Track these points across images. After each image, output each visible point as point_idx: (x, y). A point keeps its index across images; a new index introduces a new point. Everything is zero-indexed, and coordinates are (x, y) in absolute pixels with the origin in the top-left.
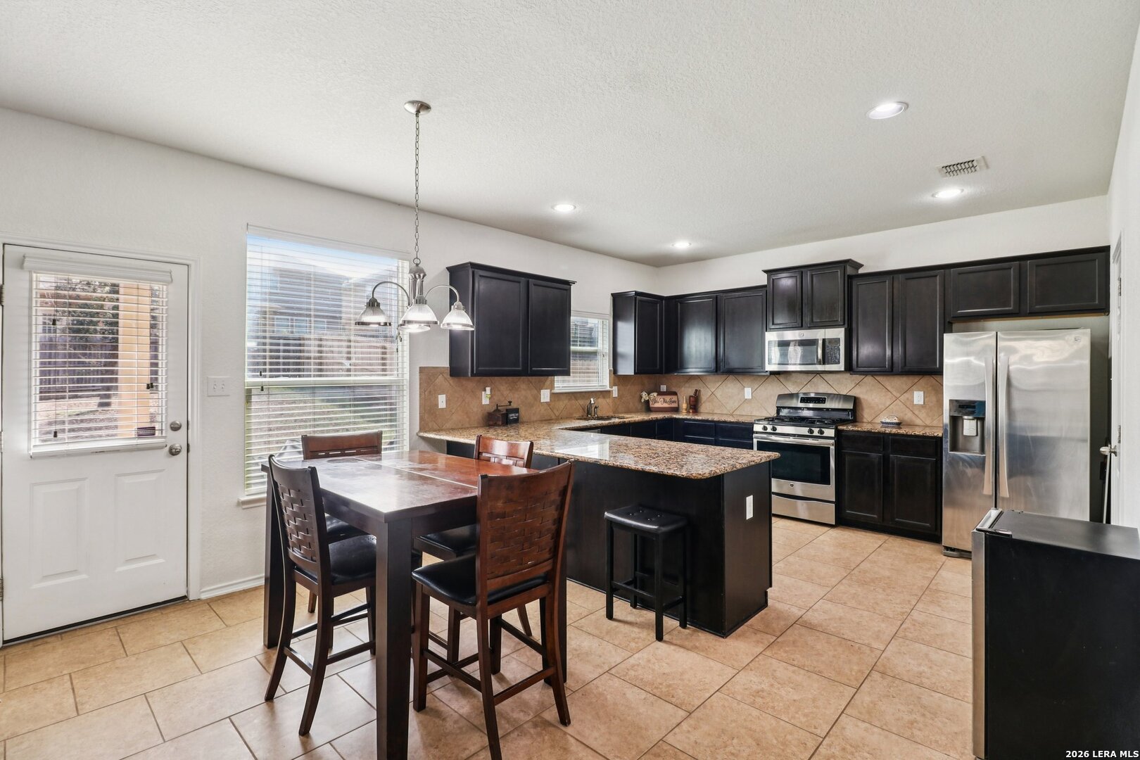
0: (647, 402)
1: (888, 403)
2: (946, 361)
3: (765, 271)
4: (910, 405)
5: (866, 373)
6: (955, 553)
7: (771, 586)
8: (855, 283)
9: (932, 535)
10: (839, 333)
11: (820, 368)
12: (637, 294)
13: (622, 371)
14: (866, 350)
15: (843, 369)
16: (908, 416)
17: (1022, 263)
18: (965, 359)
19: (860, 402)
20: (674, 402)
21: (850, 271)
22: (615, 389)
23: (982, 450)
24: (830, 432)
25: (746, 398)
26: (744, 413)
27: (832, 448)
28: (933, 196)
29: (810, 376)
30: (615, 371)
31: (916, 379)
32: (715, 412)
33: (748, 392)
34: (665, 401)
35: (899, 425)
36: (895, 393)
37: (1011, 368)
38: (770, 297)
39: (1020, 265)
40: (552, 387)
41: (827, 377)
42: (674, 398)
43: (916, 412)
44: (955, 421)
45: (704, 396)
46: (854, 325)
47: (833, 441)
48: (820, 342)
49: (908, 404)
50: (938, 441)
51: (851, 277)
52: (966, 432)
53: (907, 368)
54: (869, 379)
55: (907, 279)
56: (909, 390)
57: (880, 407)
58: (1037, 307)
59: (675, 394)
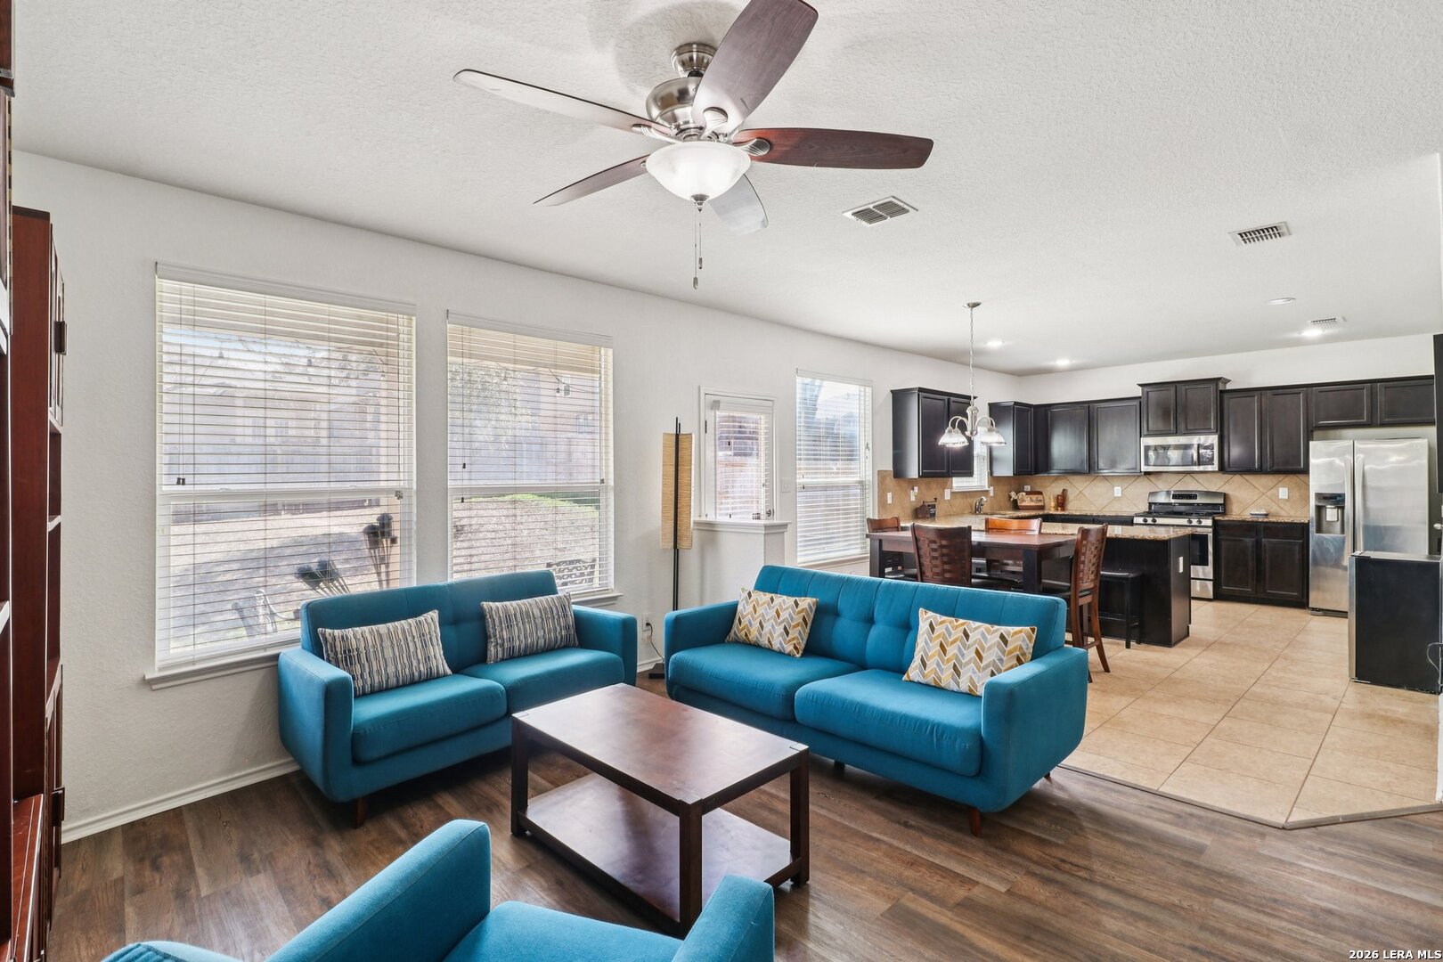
0: (1015, 501)
1: (1256, 498)
2: (1312, 461)
3: (1139, 385)
4: (1275, 499)
5: (1234, 473)
6: (1320, 613)
7: (1190, 623)
8: (1226, 396)
9: (1301, 602)
10: (1213, 439)
11: (1196, 468)
12: (1016, 403)
13: (997, 473)
14: (1235, 452)
15: (1217, 469)
16: (1274, 509)
17: (1374, 384)
18: (1328, 459)
19: (1229, 498)
20: (1040, 501)
21: (1221, 387)
22: (992, 488)
23: (1343, 531)
24: (1209, 522)
25: (1116, 495)
26: (1113, 510)
27: (1210, 535)
29: (1181, 476)
30: (991, 473)
31: (1281, 477)
32: (1084, 509)
33: (1117, 492)
34: (1032, 500)
35: (1266, 515)
36: (1261, 490)
37: (1366, 467)
38: (1144, 408)
39: (1371, 386)
40: (951, 488)
41: (1198, 477)
42: (1040, 497)
43: (1282, 505)
44: (1319, 509)
45: (1071, 495)
46: (1226, 433)
47: (1211, 530)
48: (1196, 446)
49: (1273, 499)
50: (1304, 528)
51: (1221, 392)
52: (1329, 519)
53: (1275, 468)
54: (1237, 478)
55: (1274, 395)
56: (1275, 486)
57: (1248, 501)
58: (1387, 420)
59: (1040, 493)
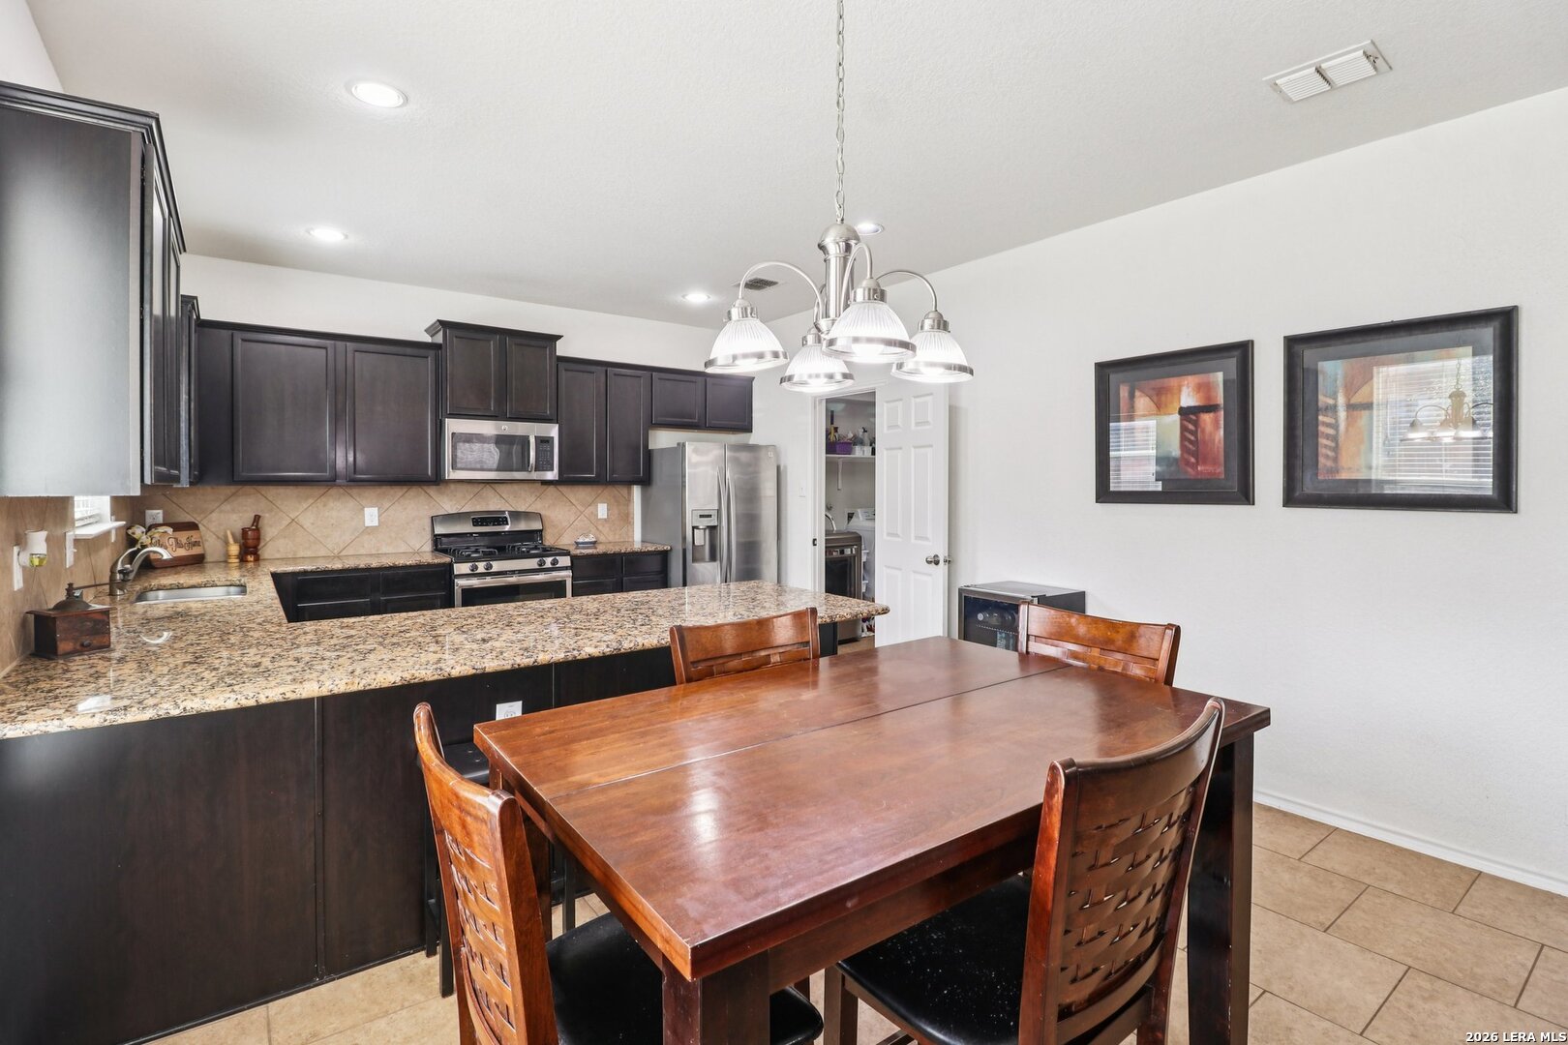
1: (573, 519)
2: (689, 470)
4: (593, 519)
8: (561, 366)
10: (552, 430)
15: (556, 478)
18: (704, 468)
19: (545, 520)
20: (196, 544)
23: (713, 557)
24: (567, 561)
25: (366, 525)
26: (362, 551)
28: (684, 297)
31: (600, 491)
32: (301, 554)
33: (371, 516)
34: (178, 545)
35: (595, 543)
36: (579, 507)
38: (447, 367)
41: (501, 488)
43: (600, 528)
45: (269, 531)
47: (569, 573)
48: (533, 440)
51: (557, 358)
52: (696, 542)
53: (614, 476)
56: (594, 503)
57: (565, 524)
58: (713, 422)
59: (193, 526)
